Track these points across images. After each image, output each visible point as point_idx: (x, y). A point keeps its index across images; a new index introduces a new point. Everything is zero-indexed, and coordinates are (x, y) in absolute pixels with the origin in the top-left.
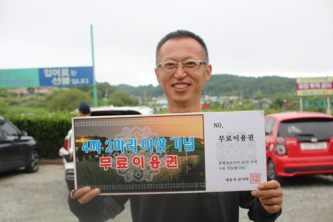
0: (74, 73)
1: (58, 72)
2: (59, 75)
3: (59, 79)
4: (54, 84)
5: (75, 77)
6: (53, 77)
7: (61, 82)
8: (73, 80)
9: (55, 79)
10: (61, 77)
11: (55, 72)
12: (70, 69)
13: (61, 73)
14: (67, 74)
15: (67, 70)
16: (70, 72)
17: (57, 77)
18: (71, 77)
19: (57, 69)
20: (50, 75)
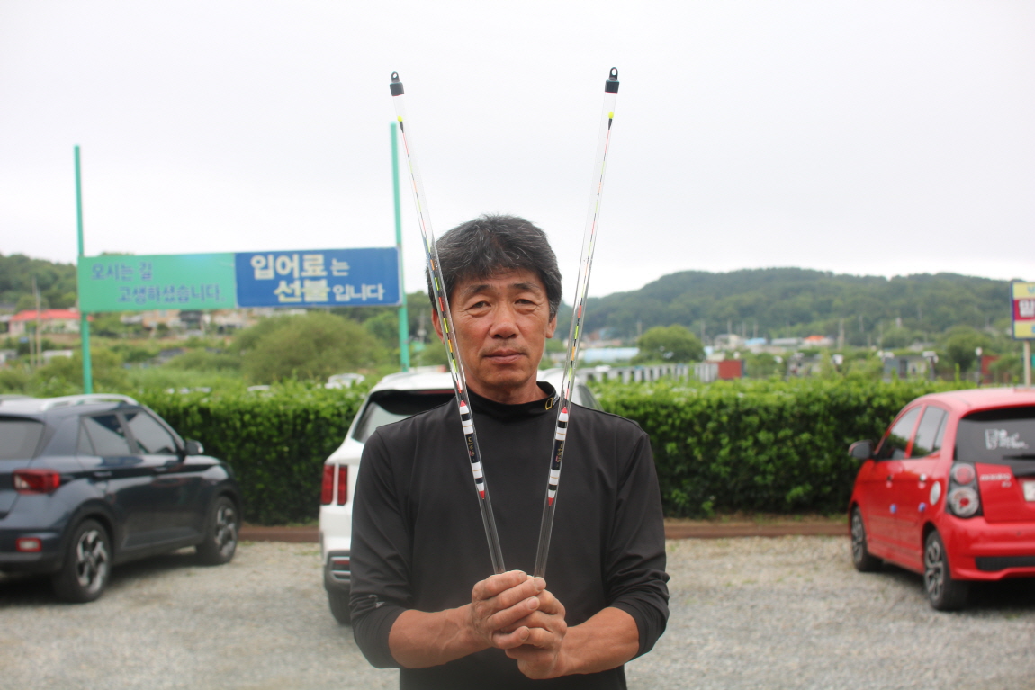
0: (340, 268)
1: (293, 265)
2: (296, 274)
3: (297, 285)
4: (282, 299)
5: (342, 281)
6: (278, 278)
7: (303, 295)
8: (338, 289)
9: (283, 286)
10: (302, 279)
11: (284, 266)
12: (330, 255)
13: (302, 269)
14: (320, 272)
15: (320, 259)
16: (328, 265)
17: (289, 279)
18: (332, 281)
19: (290, 254)
20: (270, 275)
